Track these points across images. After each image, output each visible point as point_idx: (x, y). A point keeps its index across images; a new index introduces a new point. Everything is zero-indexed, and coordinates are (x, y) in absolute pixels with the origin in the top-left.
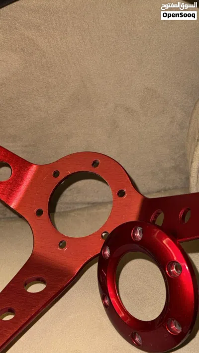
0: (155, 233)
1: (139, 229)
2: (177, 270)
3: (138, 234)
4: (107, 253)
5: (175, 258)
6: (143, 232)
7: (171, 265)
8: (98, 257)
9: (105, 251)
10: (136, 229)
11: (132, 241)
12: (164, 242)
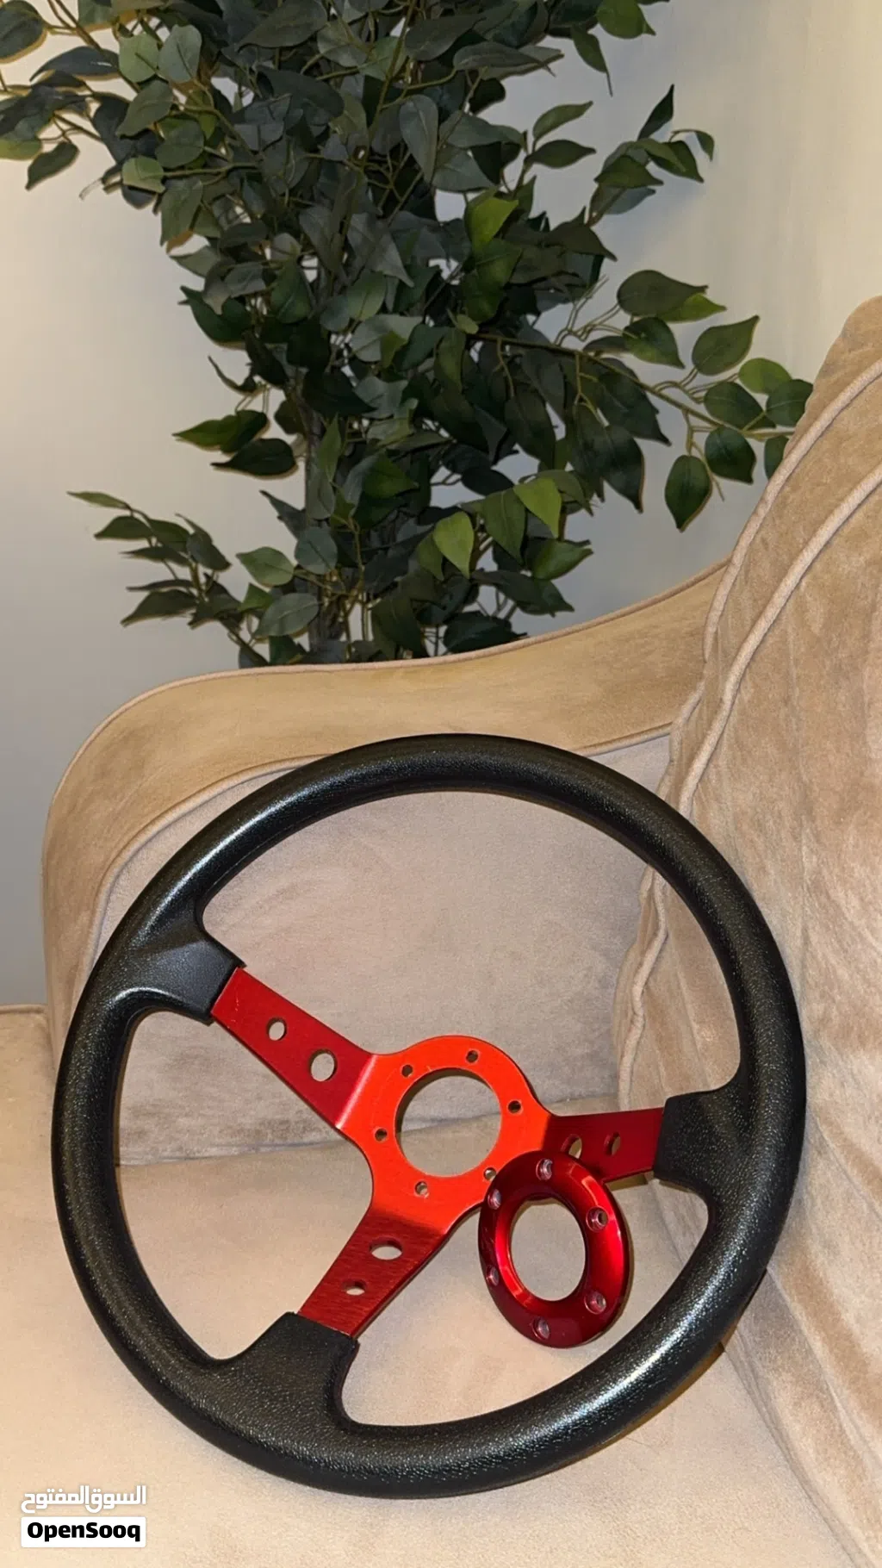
0: (569, 1168)
1: (547, 1162)
2: (600, 1220)
3: (545, 1170)
4: (495, 1200)
5: (597, 1203)
6: (551, 1167)
7: (593, 1214)
8: (480, 1209)
9: (491, 1197)
10: (543, 1162)
11: (534, 1179)
12: (584, 1182)
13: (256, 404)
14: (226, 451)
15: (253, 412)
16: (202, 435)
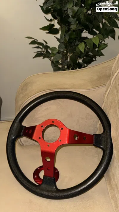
13: (52, 23)
14: (48, 30)
15: (52, 24)
16: (44, 29)
